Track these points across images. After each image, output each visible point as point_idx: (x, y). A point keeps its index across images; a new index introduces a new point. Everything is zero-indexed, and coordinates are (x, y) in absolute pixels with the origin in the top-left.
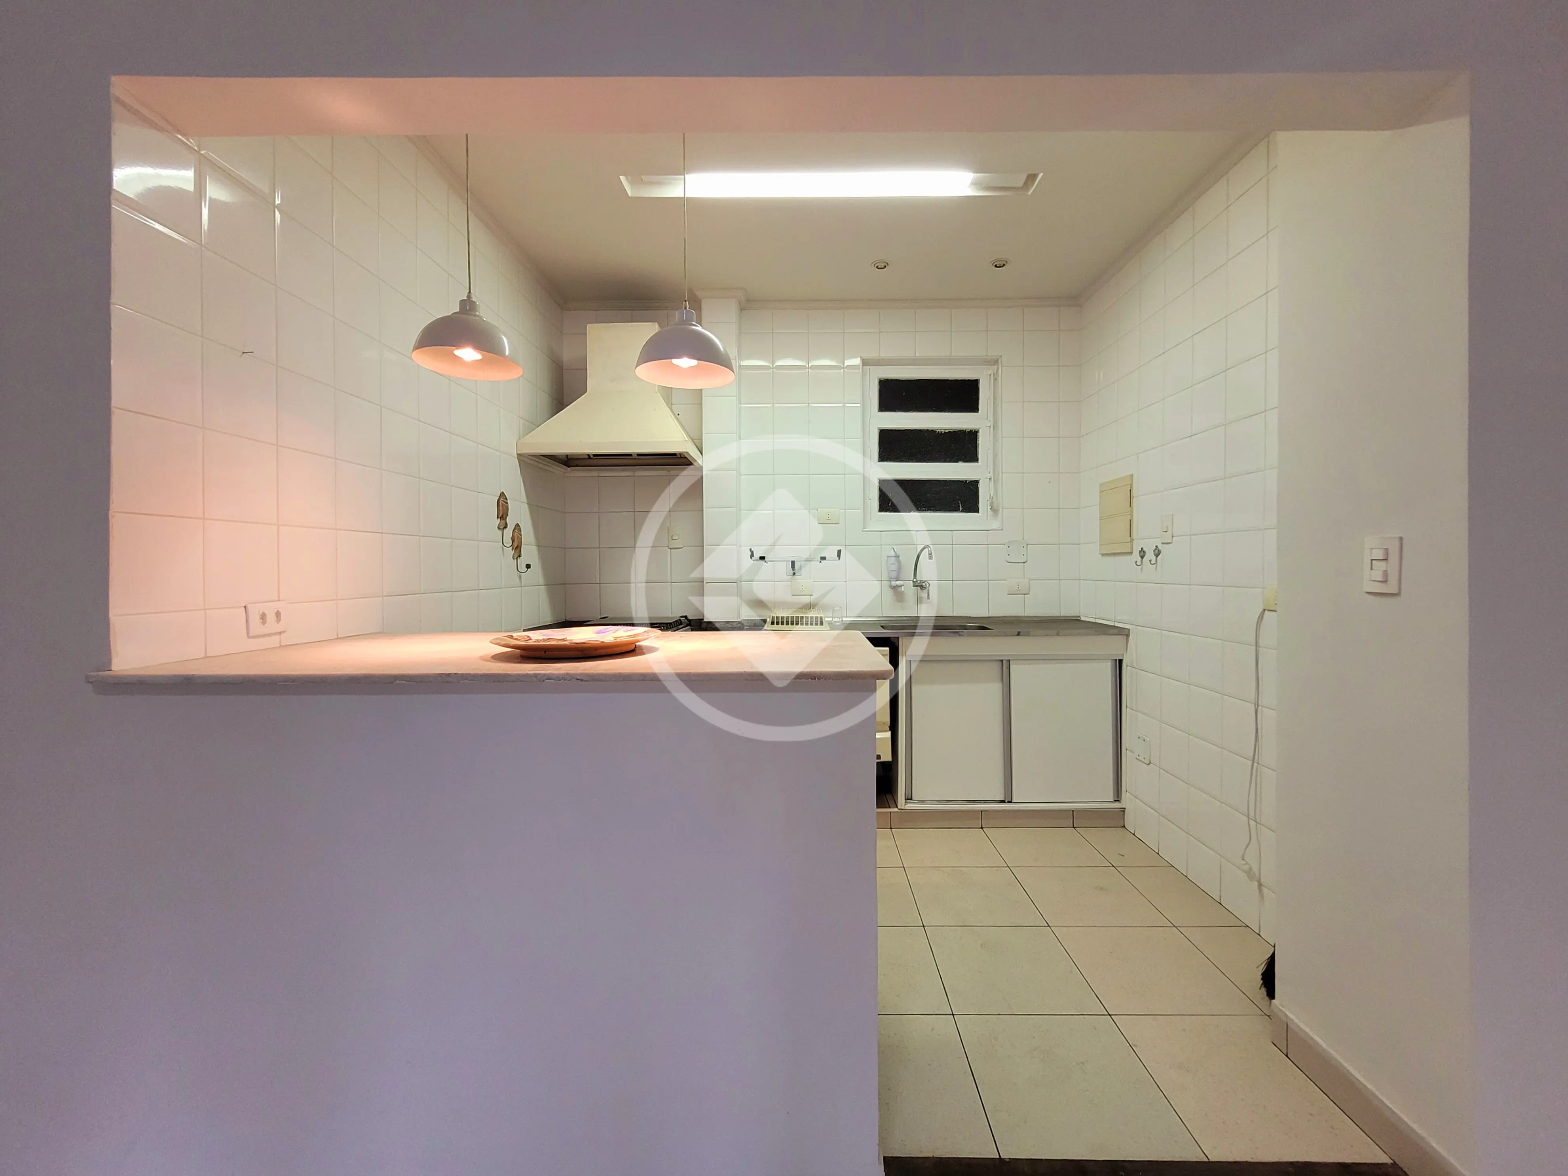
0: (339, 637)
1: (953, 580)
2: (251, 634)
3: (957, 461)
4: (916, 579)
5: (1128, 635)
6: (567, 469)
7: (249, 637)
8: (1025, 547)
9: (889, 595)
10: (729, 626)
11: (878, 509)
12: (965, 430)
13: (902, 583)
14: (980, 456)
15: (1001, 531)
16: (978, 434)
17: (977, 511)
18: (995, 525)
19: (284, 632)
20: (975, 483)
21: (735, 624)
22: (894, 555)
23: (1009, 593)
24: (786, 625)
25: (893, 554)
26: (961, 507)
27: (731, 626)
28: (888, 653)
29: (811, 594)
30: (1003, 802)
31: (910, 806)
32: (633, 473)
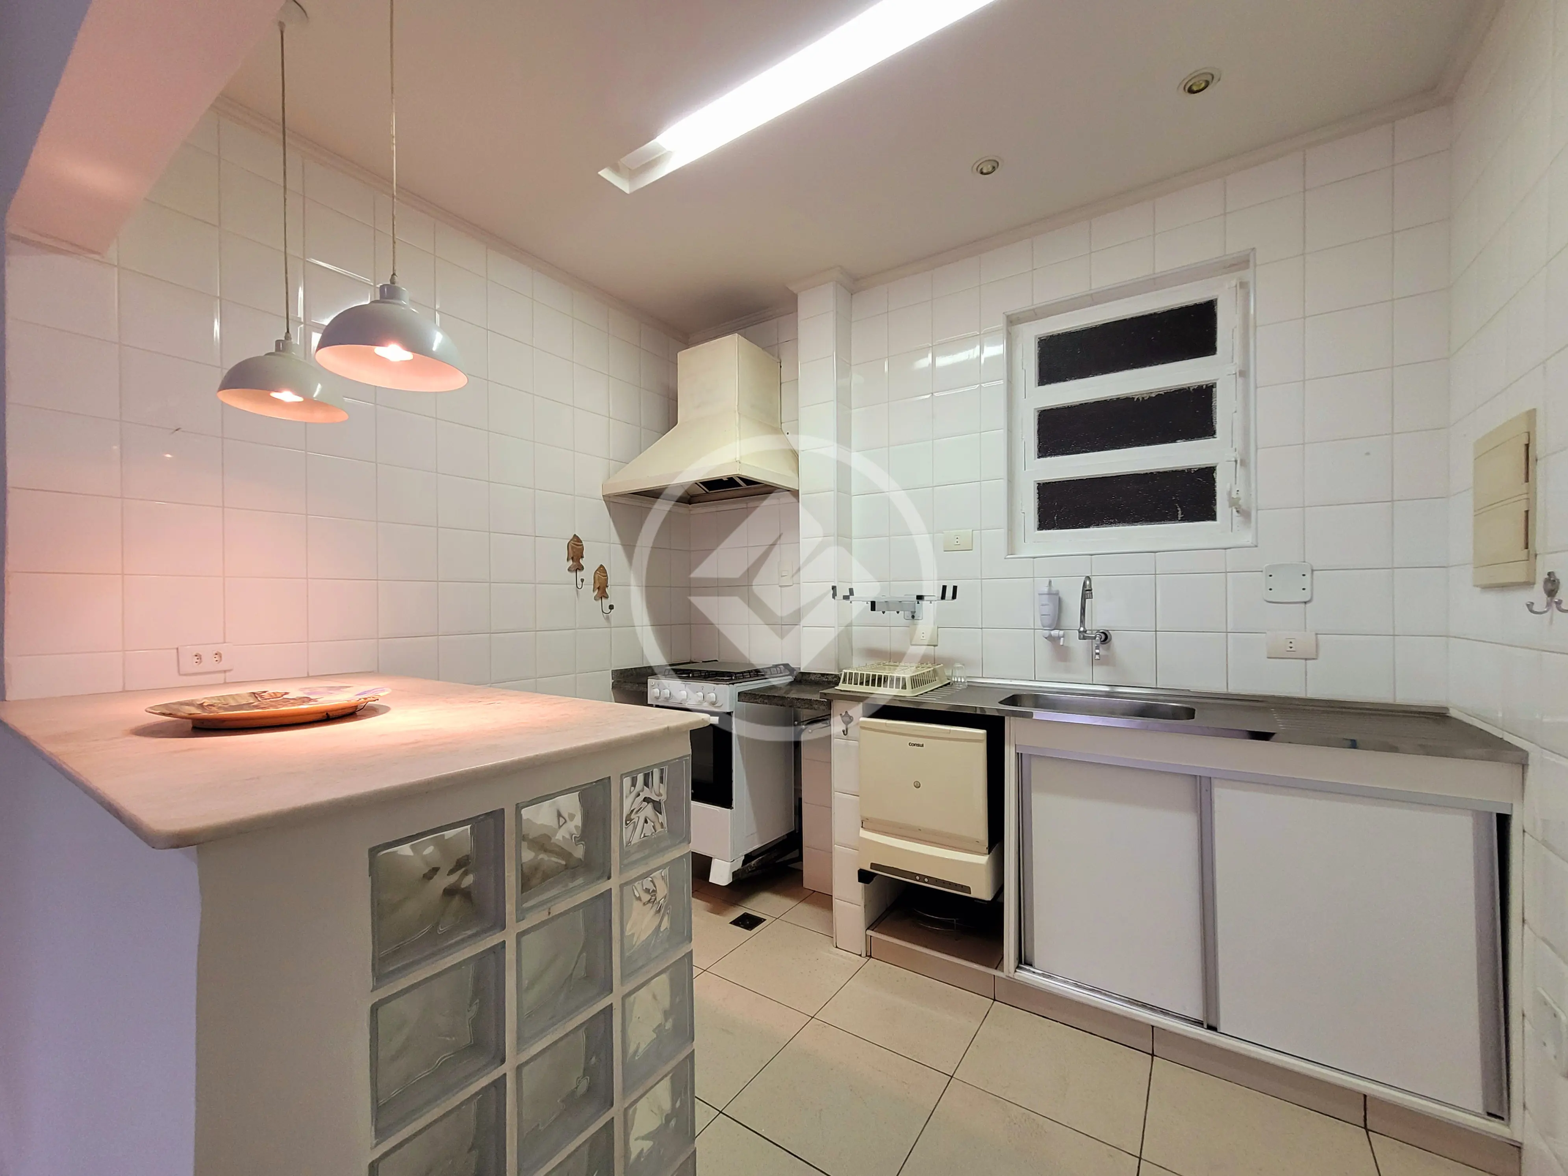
0: (310, 675)
1: (1156, 631)
2: (181, 673)
3: (1174, 441)
4: (1084, 628)
5: (1524, 766)
6: (688, 507)
7: (180, 674)
8: (1308, 576)
9: (1044, 649)
10: (824, 679)
11: (1037, 524)
12: (1189, 388)
13: (1061, 633)
14: (1218, 427)
15: (1256, 548)
16: (1214, 389)
17: (1209, 517)
18: (1247, 538)
19: (230, 670)
20: (1208, 472)
21: (830, 677)
22: (1046, 592)
23: (1269, 656)
24: (866, 685)
25: (1049, 590)
26: (1180, 512)
27: (826, 680)
28: (984, 738)
30: (1199, 1023)
31: (1024, 975)
32: (745, 504)
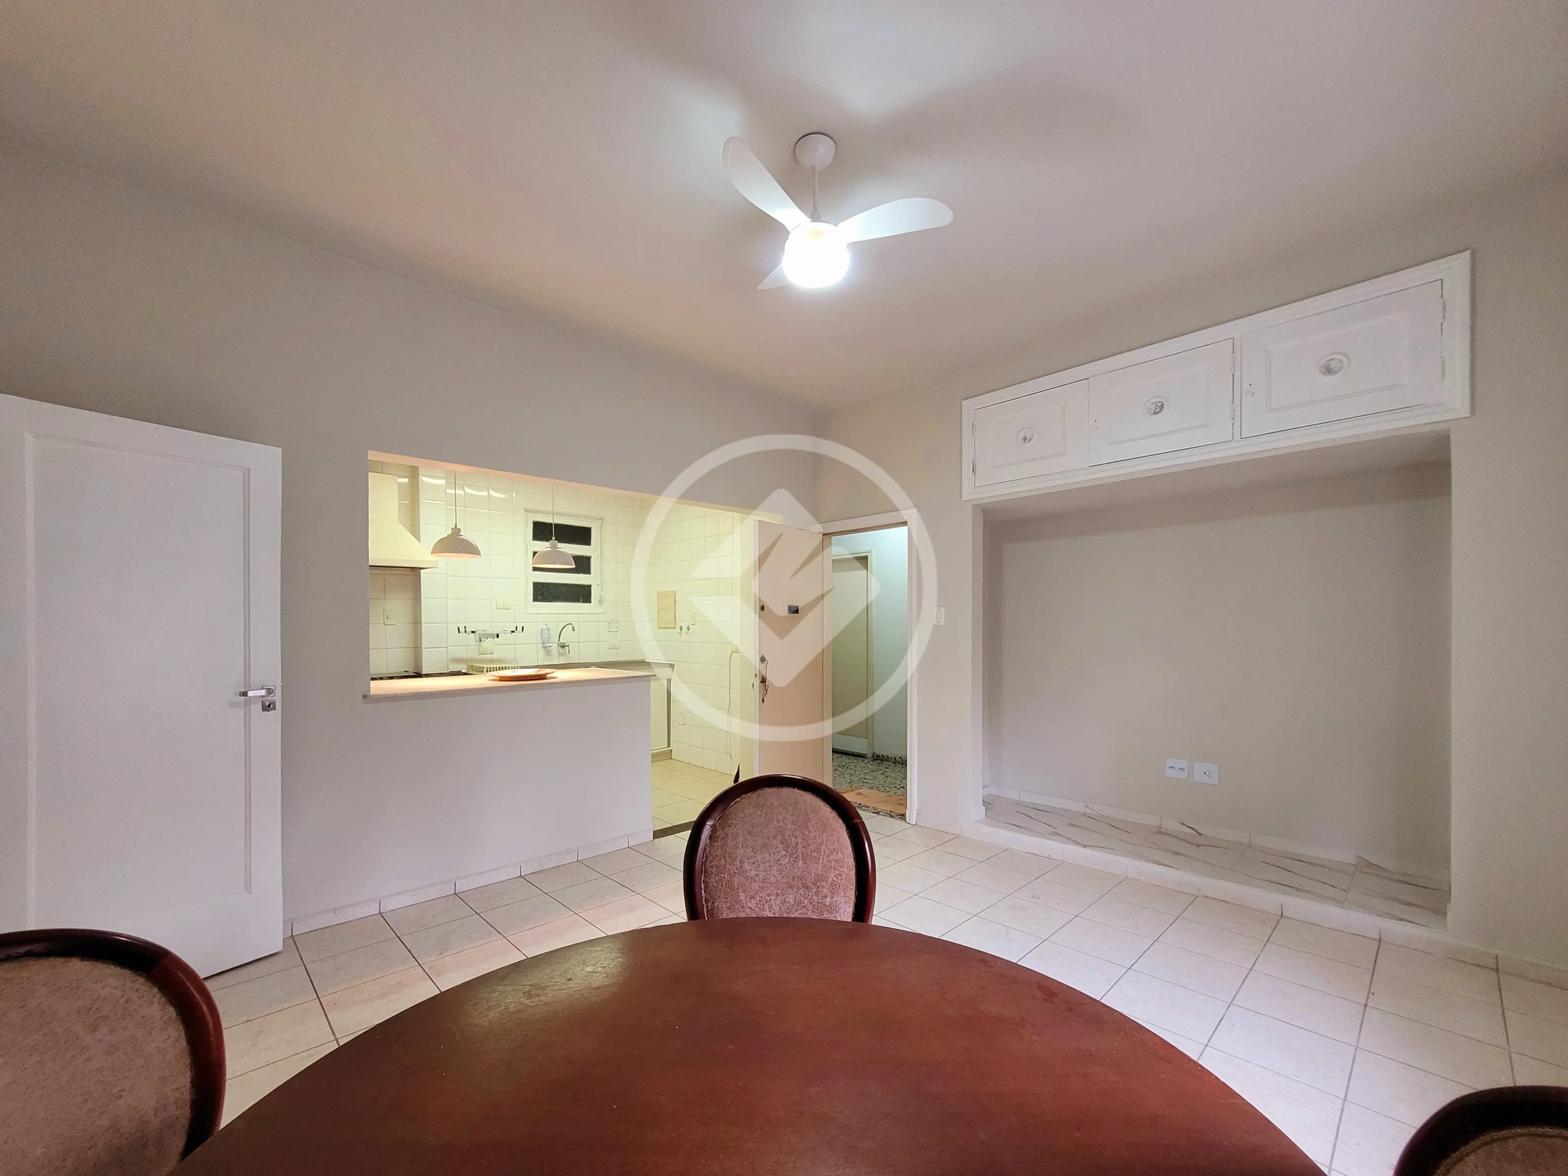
1: (579, 642)
3: (579, 573)
4: (560, 642)
5: (674, 667)
9: (542, 652)
11: (533, 600)
12: (584, 555)
13: (551, 645)
14: (592, 571)
16: (591, 558)
17: (590, 602)
18: (600, 610)
20: (589, 587)
23: (609, 648)
25: (546, 628)
26: (581, 599)
29: (492, 653)
